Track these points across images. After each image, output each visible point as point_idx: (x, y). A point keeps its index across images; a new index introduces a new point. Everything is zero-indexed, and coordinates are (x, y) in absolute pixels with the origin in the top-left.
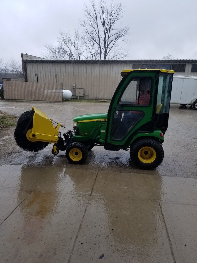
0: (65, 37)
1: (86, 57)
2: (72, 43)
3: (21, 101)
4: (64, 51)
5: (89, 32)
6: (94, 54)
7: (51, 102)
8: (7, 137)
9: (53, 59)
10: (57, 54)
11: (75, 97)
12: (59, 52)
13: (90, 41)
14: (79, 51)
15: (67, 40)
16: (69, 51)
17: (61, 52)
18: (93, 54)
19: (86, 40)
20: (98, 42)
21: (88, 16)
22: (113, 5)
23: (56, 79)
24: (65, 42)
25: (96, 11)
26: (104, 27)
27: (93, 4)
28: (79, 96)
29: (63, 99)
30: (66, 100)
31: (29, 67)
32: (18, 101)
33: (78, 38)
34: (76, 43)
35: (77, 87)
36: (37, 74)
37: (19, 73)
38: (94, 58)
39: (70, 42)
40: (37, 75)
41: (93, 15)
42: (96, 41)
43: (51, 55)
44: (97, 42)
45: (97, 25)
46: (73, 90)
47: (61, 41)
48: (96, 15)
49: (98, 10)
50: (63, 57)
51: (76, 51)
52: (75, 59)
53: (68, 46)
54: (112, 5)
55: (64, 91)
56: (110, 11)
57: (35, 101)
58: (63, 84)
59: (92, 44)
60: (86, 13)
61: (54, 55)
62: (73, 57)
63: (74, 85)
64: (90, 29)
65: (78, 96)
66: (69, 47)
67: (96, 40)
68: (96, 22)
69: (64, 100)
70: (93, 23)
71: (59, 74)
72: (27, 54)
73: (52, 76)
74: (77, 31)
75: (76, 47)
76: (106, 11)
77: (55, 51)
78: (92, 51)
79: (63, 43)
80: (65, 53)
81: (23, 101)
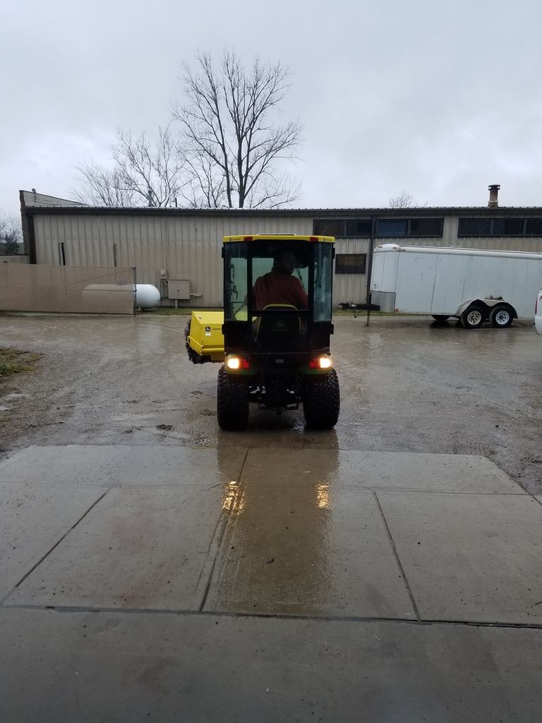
0: (133, 146)
1: (192, 199)
2: (151, 164)
3: (19, 314)
4: (130, 182)
5: (198, 136)
6: (212, 193)
7: (103, 315)
8: (13, 395)
9: (101, 204)
10: (113, 190)
11: (167, 303)
12: (116, 187)
13: (199, 157)
14: (171, 185)
15: (138, 156)
16: (146, 183)
17: (123, 185)
18: (210, 193)
19: (189, 157)
20: (222, 161)
21: (193, 93)
22: (260, 67)
23: (115, 256)
24: (133, 159)
25: (214, 82)
26: (235, 122)
27: (206, 64)
28: (180, 300)
29: (136, 307)
30: (143, 309)
31: (40, 225)
32: (13, 316)
33: (167, 150)
34: (163, 162)
35: (172, 276)
36: (62, 244)
37: (4, 242)
38: (212, 202)
39: (146, 160)
40: (62, 247)
41: (207, 90)
42: (216, 160)
43: (96, 193)
44: (218, 162)
45: (218, 117)
46: (163, 284)
47: (124, 158)
48: (215, 91)
49: (220, 80)
50: (129, 198)
51: (164, 184)
52: (160, 204)
53: (142, 169)
54: (256, 67)
55: (139, 287)
56: (252, 82)
57: (61, 315)
58: (134, 269)
59: (207, 166)
60: (189, 86)
61: (105, 195)
62: (155, 199)
63: (163, 272)
64: (200, 127)
65: (174, 300)
66: (143, 174)
67: (217, 157)
68: (216, 111)
69: (139, 309)
70: (207, 111)
71: (124, 243)
72: (35, 192)
73: (104, 247)
74: (164, 131)
75: (162, 173)
76: (242, 83)
77: (107, 184)
78: (206, 184)
79: (129, 162)
80: (134, 189)
81: (26, 314)
